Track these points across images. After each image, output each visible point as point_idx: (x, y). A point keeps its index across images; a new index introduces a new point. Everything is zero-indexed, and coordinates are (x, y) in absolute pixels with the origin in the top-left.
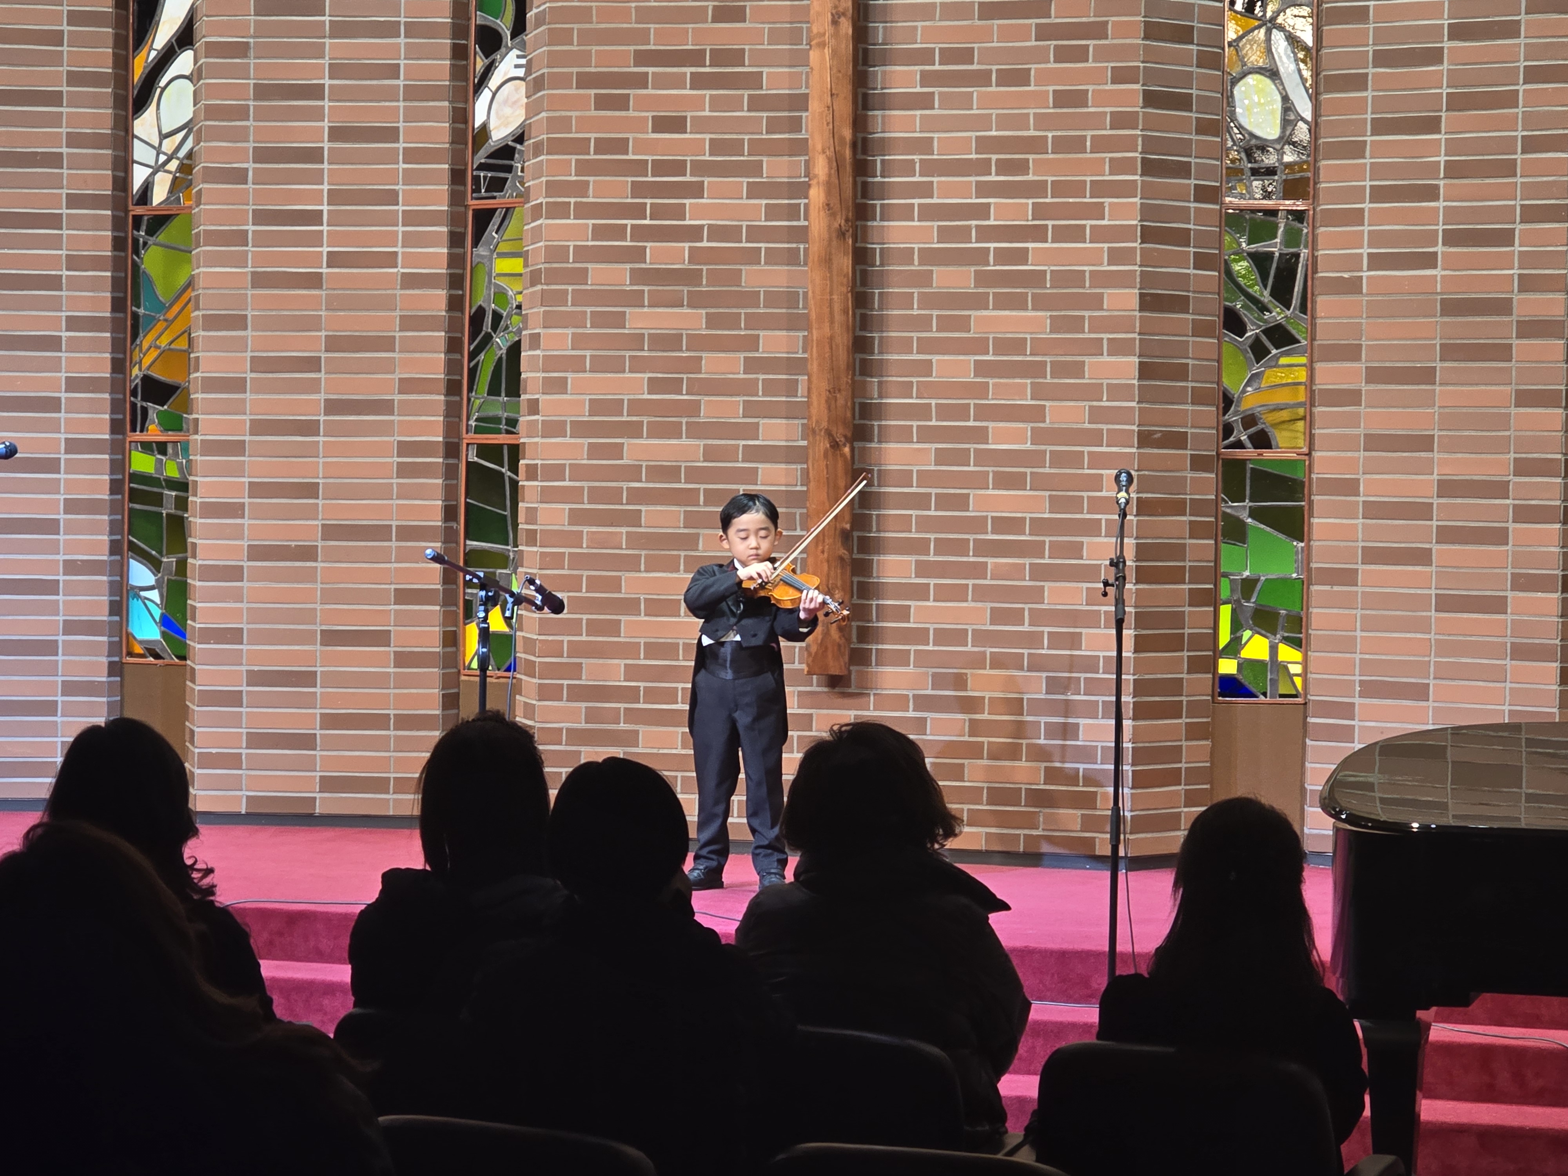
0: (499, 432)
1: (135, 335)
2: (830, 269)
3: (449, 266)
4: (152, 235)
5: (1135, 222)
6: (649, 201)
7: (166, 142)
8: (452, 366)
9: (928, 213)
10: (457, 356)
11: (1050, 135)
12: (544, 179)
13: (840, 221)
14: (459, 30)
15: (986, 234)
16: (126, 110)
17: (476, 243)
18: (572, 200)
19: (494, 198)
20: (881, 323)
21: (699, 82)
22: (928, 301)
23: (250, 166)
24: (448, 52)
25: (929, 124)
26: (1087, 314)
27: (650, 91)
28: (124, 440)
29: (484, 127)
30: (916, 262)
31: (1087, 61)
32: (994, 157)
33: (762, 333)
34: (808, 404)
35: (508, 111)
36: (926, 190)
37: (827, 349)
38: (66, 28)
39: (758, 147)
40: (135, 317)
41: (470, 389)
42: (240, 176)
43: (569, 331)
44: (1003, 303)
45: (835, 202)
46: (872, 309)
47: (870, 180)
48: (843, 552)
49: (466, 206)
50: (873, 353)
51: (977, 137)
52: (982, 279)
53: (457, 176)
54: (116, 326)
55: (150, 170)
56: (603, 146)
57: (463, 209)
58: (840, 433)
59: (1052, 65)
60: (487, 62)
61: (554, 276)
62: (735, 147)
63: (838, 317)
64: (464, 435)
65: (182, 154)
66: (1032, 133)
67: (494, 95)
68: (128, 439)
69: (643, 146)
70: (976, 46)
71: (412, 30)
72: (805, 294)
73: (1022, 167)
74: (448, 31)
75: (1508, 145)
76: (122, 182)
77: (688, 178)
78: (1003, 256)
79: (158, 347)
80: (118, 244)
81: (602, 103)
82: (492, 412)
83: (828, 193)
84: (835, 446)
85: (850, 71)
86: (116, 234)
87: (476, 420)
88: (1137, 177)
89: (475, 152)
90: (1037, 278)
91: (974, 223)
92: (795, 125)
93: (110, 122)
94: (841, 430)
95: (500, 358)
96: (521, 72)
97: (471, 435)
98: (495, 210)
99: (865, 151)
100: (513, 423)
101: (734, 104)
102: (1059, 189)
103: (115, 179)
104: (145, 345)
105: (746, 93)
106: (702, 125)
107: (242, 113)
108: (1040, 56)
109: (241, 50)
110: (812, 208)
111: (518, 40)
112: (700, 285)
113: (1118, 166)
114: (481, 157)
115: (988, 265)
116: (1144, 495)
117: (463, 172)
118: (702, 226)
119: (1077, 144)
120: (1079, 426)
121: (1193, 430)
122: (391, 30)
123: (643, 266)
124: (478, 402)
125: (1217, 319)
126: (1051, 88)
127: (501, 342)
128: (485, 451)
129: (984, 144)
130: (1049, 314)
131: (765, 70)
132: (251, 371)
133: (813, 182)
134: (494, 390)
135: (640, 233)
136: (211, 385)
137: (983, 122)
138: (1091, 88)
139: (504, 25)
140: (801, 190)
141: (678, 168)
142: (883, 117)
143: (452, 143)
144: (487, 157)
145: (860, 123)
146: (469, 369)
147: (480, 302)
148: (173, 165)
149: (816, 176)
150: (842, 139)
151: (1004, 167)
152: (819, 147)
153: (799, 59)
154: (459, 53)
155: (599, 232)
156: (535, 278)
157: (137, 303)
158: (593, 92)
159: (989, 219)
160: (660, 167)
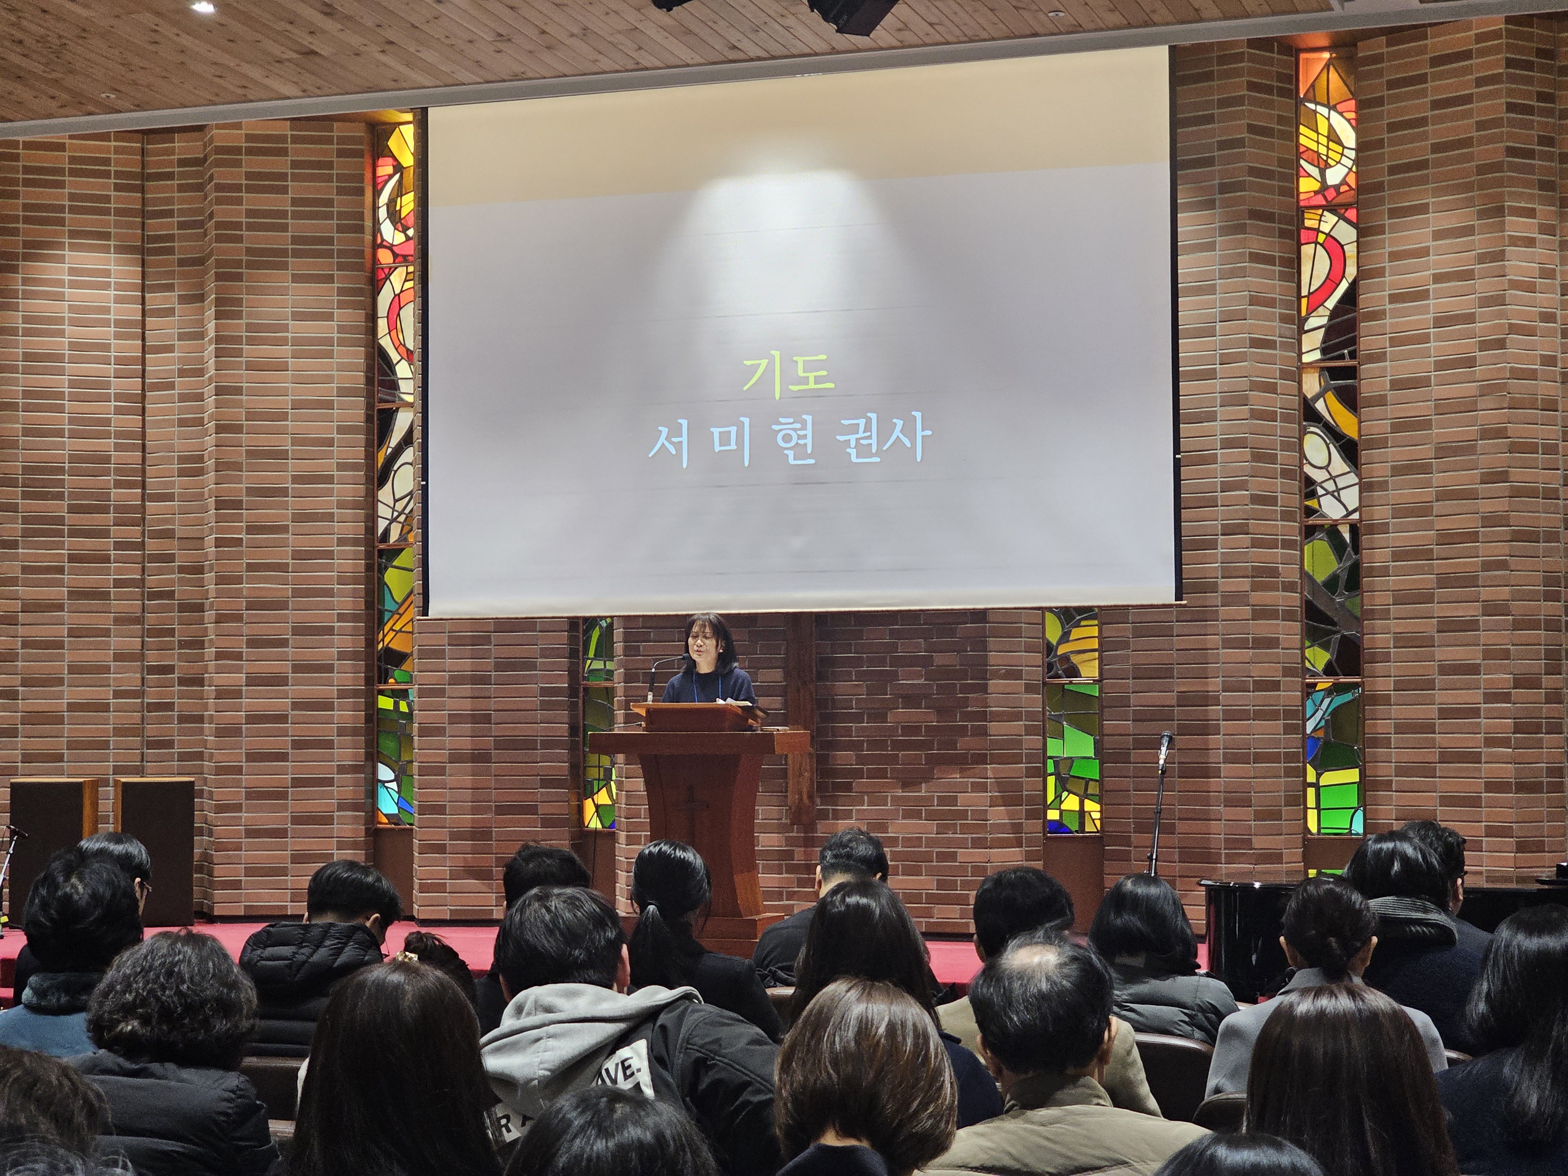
0: (602, 680)
1: (380, 623)
4: (390, 561)
7: (398, 504)
8: (573, 640)
10: (577, 633)
16: (373, 485)
28: (373, 689)
34: (787, 659)
38: (335, 436)
40: (380, 612)
41: (584, 654)
48: (811, 749)
54: (368, 618)
55: (389, 521)
64: (581, 683)
65: (407, 511)
68: (376, 689)
75: (1214, 487)
76: (371, 529)
79: (394, 631)
80: (369, 568)
84: (804, 683)
86: (367, 562)
87: (588, 673)
93: (363, 493)
97: (586, 682)
103: (366, 528)
104: (387, 629)
121: (1026, 668)
124: (589, 661)
127: (602, 624)
132: (449, 646)
134: (598, 654)
136: (425, 654)
146: (585, 641)
148: (402, 518)
157: (381, 603)
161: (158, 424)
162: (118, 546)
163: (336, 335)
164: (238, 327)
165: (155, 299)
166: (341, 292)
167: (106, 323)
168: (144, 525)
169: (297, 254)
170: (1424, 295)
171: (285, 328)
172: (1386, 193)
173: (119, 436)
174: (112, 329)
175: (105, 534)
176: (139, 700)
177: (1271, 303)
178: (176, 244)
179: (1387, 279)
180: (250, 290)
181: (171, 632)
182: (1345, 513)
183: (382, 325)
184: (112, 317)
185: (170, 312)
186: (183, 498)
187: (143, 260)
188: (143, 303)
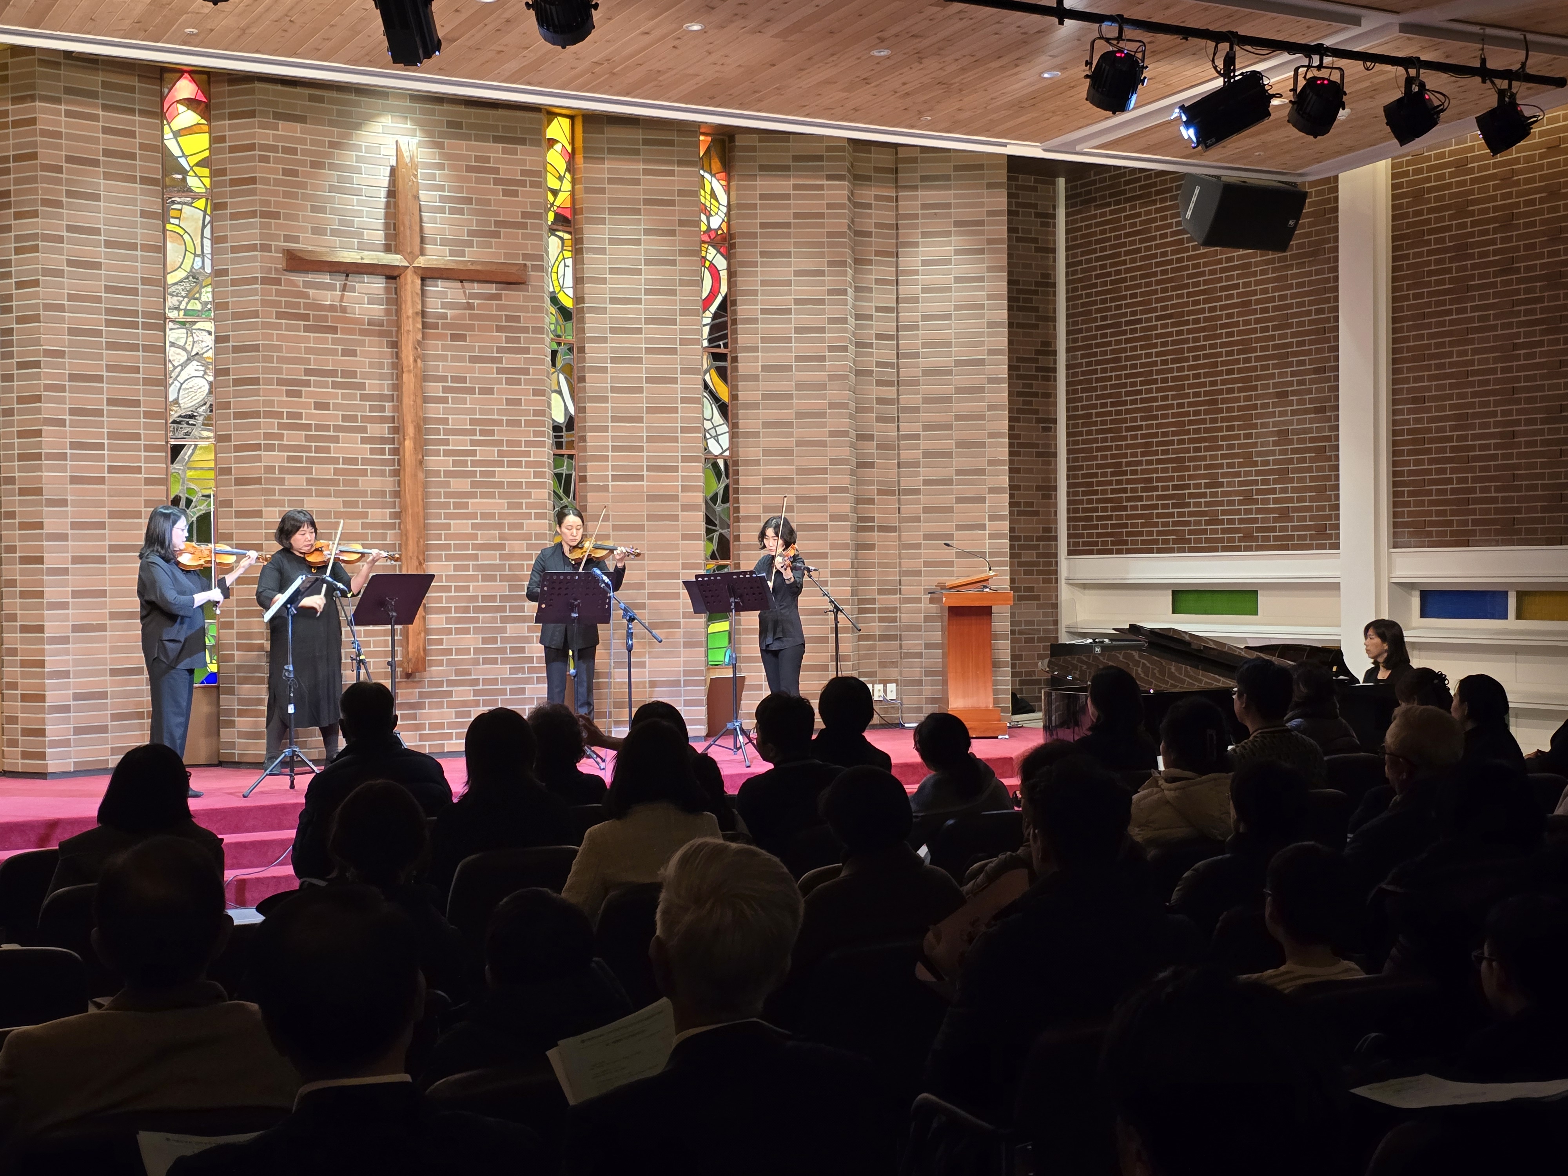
6: (313, 444)
9: (447, 453)
11: (504, 418)
13: (420, 456)
15: (475, 463)
21: (335, 385)
22: (448, 495)
23: (67, 417)
25: (446, 411)
26: (524, 501)
27: (312, 389)
29: (176, 401)
30: (442, 477)
31: (521, 385)
32: (478, 428)
33: (369, 510)
36: (446, 442)
39: (365, 419)
44: (484, 496)
45: (418, 447)
49: (168, 442)
51: (470, 418)
52: (474, 484)
56: (290, 415)
62: (354, 418)
66: (496, 417)
67: (182, 385)
69: (310, 416)
70: (468, 375)
73: (492, 433)
77: (332, 433)
78: (484, 474)
81: (289, 394)
83: (415, 443)
84: (420, 563)
88: (545, 440)
90: (500, 484)
91: (470, 458)
92: (382, 409)
96: (200, 374)
101: (353, 397)
102: (510, 443)
105: (358, 392)
106: (337, 407)
108: (498, 381)
109: (61, 354)
112: (339, 486)
113: (535, 434)
114: (177, 417)
115: (477, 478)
118: (340, 457)
119: (518, 423)
120: (519, 552)
123: (311, 476)
126: (504, 397)
129: (473, 422)
130: (506, 501)
131: (367, 381)
132: (72, 529)
133: (406, 437)
135: (309, 460)
137: (473, 411)
138: (523, 397)
141: (326, 428)
142: (429, 407)
147: (176, 493)
149: (408, 434)
150: (419, 417)
151: (482, 433)
152: (409, 421)
155: (290, 459)
158: (284, 388)
159: (477, 457)
160: (318, 427)
172: (759, 240)
179: (760, 298)
182: (721, 451)
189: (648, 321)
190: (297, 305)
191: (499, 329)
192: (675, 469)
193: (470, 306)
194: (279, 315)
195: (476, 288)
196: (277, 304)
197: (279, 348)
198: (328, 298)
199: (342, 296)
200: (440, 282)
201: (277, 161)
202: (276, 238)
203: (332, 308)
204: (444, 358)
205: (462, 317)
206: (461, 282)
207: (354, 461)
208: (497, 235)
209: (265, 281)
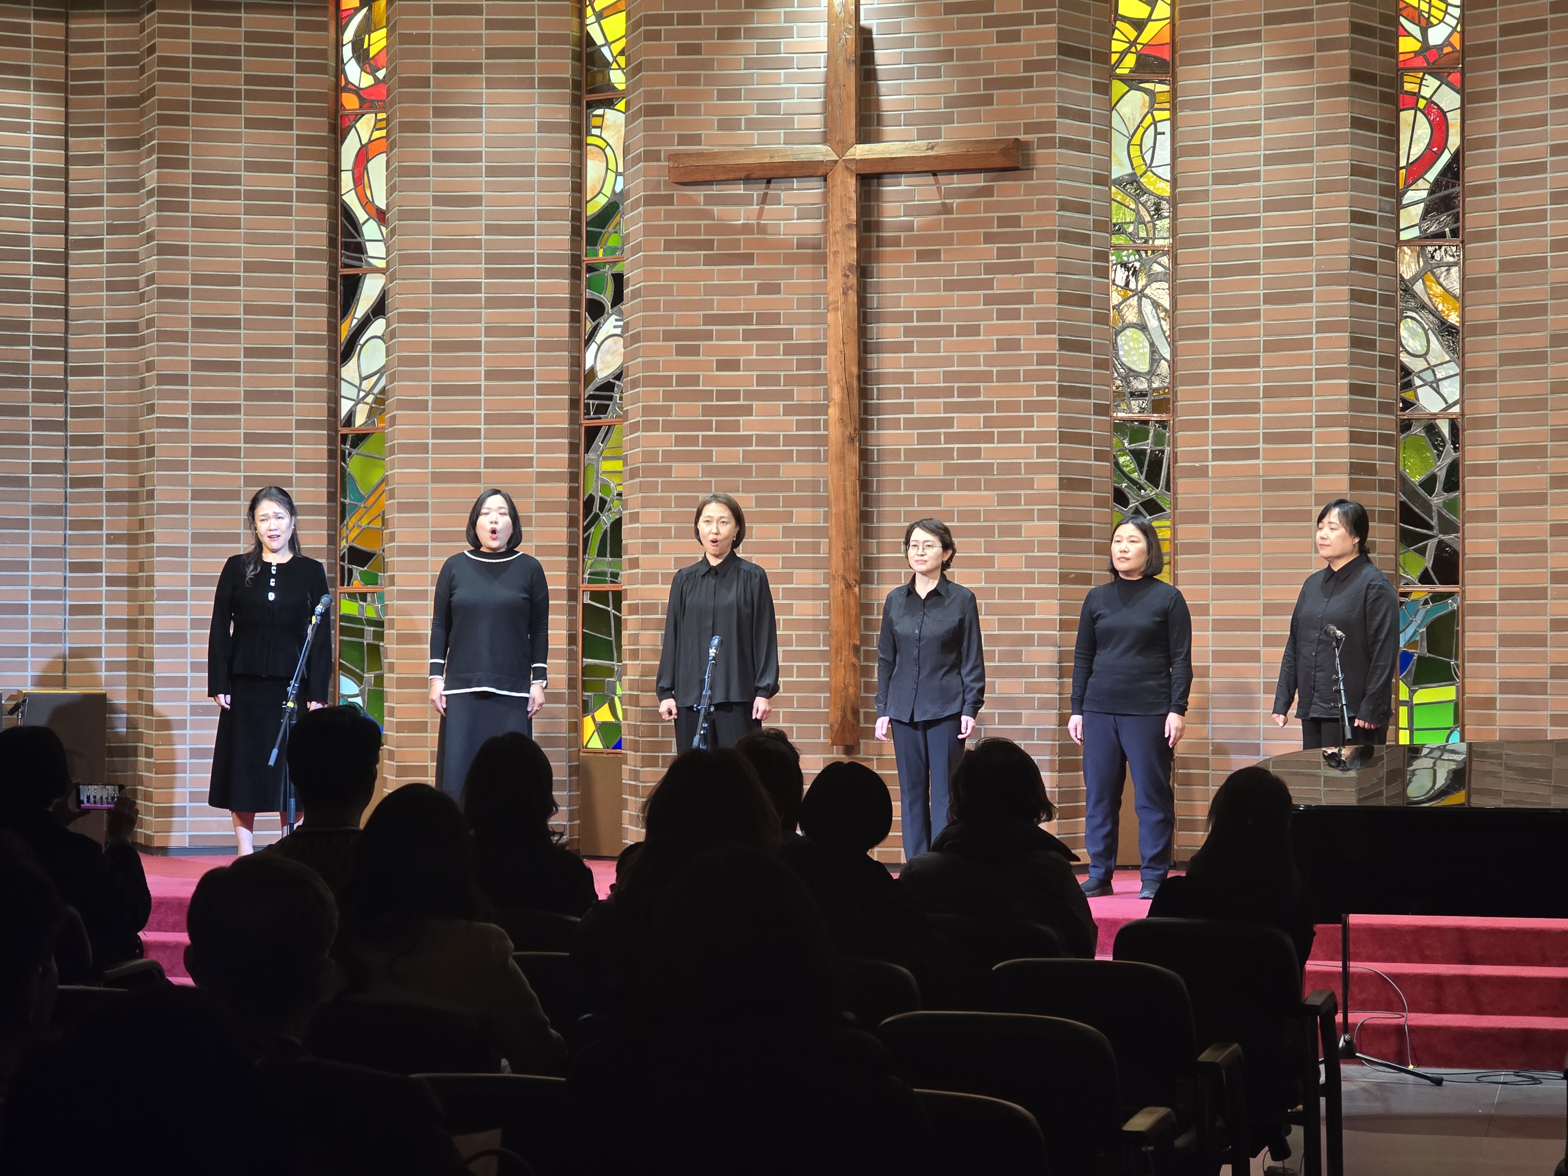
0: (605, 582)
1: (343, 518)
2: (844, 464)
3: (569, 467)
4: (354, 448)
5: (1055, 429)
6: (714, 419)
7: (364, 383)
8: (572, 537)
9: (910, 424)
10: (575, 530)
11: (995, 370)
12: (641, 404)
13: (850, 430)
14: (575, 302)
15: (951, 438)
16: (336, 361)
17: (587, 450)
18: (661, 419)
19: (600, 418)
20: (879, 501)
21: (749, 335)
22: (911, 485)
23: (430, 398)
24: (568, 318)
25: (909, 363)
26: (1022, 492)
27: (714, 342)
28: (336, 591)
29: (592, 369)
30: (902, 459)
31: (1019, 319)
32: (956, 385)
33: (795, 510)
34: (829, 559)
35: (609, 358)
36: (908, 408)
37: (842, 518)
38: (294, 303)
39: (791, 380)
40: (343, 505)
41: (584, 553)
42: (424, 406)
43: (660, 510)
44: (964, 486)
45: (846, 417)
46: (872, 491)
47: (869, 402)
48: (854, 660)
49: (580, 425)
50: (872, 522)
51: (944, 372)
52: (948, 469)
53: (574, 404)
54: (331, 512)
55: (353, 403)
56: (681, 380)
57: (577, 427)
58: (852, 578)
59: (995, 322)
60: (594, 324)
61: (648, 472)
62: (775, 380)
63: (850, 497)
64: (581, 585)
65: (376, 391)
66: (982, 368)
67: (599, 347)
68: (339, 591)
69: (709, 381)
70: (942, 309)
71: (542, 302)
72: (826, 483)
73: (976, 392)
74: (568, 304)
75: (1306, 375)
76: (334, 411)
77: (741, 402)
78: (963, 453)
79: (359, 526)
80: (332, 454)
81: (680, 351)
82: (600, 568)
83: (842, 411)
84: (848, 586)
85: (856, 327)
86: (330, 447)
87: (589, 574)
88: (1056, 398)
89: (585, 387)
90: (987, 469)
91: (943, 430)
92: (816, 364)
93: (326, 369)
94: (852, 576)
95: (606, 531)
96: (618, 331)
97: (586, 584)
98: (601, 427)
99: (865, 382)
100: (615, 576)
101: (774, 350)
102: (1002, 406)
103: (329, 409)
104: (351, 525)
105: (782, 343)
106: (751, 365)
107: (424, 361)
108: (987, 316)
109: (423, 318)
110: (830, 421)
111: (616, 308)
112: (751, 477)
113: (1042, 391)
114: (590, 390)
115: (953, 459)
116: (1064, 617)
117: (578, 401)
118: (752, 435)
119: (1013, 376)
120: (1018, 570)
121: (1096, 572)
122: (527, 303)
123: (711, 464)
124: (590, 562)
125: (1110, 495)
126: (995, 338)
127: (606, 520)
128: (595, 595)
129: (949, 376)
130: (996, 493)
131: (795, 327)
132: (432, 541)
133: (831, 404)
134: (601, 553)
135: (709, 441)
136: (404, 551)
137: (949, 361)
138: (1022, 337)
139: (606, 298)
140: (823, 409)
141: (735, 395)
142: (878, 358)
143: (571, 380)
144: (595, 390)
145: (862, 363)
146: (584, 539)
147: (590, 491)
148: (370, 399)
149: (832, 399)
150: (851, 373)
151: (963, 392)
152: (835, 379)
153: (820, 319)
154: (575, 318)
155: (679, 441)
156: (634, 473)
157: (344, 495)
158: (674, 343)
159: (953, 427)
160: (722, 395)
161: (83, 287)
162: (37, 425)
163: (294, 189)
164: (184, 178)
165: (80, 145)
166: (301, 140)
167: (25, 170)
168: (66, 403)
169: (250, 95)
170: (1541, 168)
171: (237, 180)
172: (1498, 55)
173: (39, 299)
174: (31, 178)
175: (23, 411)
176: (61, 602)
177: (1370, 173)
178: (105, 82)
179: (1498, 150)
180: (198, 136)
181: (98, 525)
182: (1444, 406)
183: (347, 180)
184: (31, 163)
185: (98, 159)
186: (112, 370)
187: (67, 99)
188: (66, 149)
189: (1270, 206)
190: (696, 229)
191: (989, 238)
192: (1306, 438)
193: (946, 209)
194: (670, 245)
195: (956, 181)
196: (668, 230)
197: (668, 290)
198: (741, 215)
199: (761, 210)
200: (903, 180)
201: (670, 36)
202: (668, 140)
203: (746, 229)
204: (906, 287)
205: (935, 225)
206: (934, 174)
207: (772, 440)
208: (987, 100)
209: (649, 200)
